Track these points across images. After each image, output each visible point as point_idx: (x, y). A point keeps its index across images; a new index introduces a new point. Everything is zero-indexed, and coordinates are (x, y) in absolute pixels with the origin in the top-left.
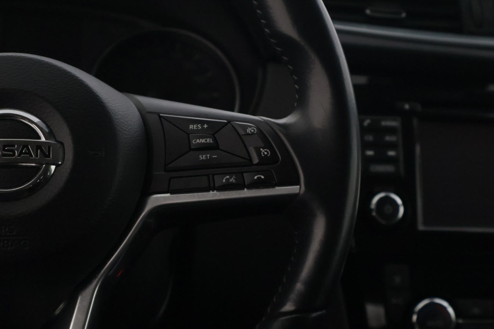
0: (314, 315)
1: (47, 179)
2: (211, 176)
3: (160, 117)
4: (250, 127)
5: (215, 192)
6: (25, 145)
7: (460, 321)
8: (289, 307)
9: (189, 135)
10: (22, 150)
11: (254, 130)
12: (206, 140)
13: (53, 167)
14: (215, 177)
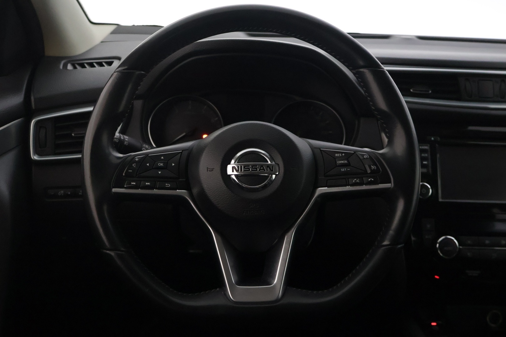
0: (399, 246)
1: (272, 182)
2: (347, 179)
3: (321, 150)
4: (365, 155)
5: (349, 187)
6: (262, 166)
7: (461, 247)
8: (386, 243)
9: (335, 159)
10: (261, 168)
11: (368, 157)
12: (344, 162)
13: (274, 176)
14: (349, 179)
